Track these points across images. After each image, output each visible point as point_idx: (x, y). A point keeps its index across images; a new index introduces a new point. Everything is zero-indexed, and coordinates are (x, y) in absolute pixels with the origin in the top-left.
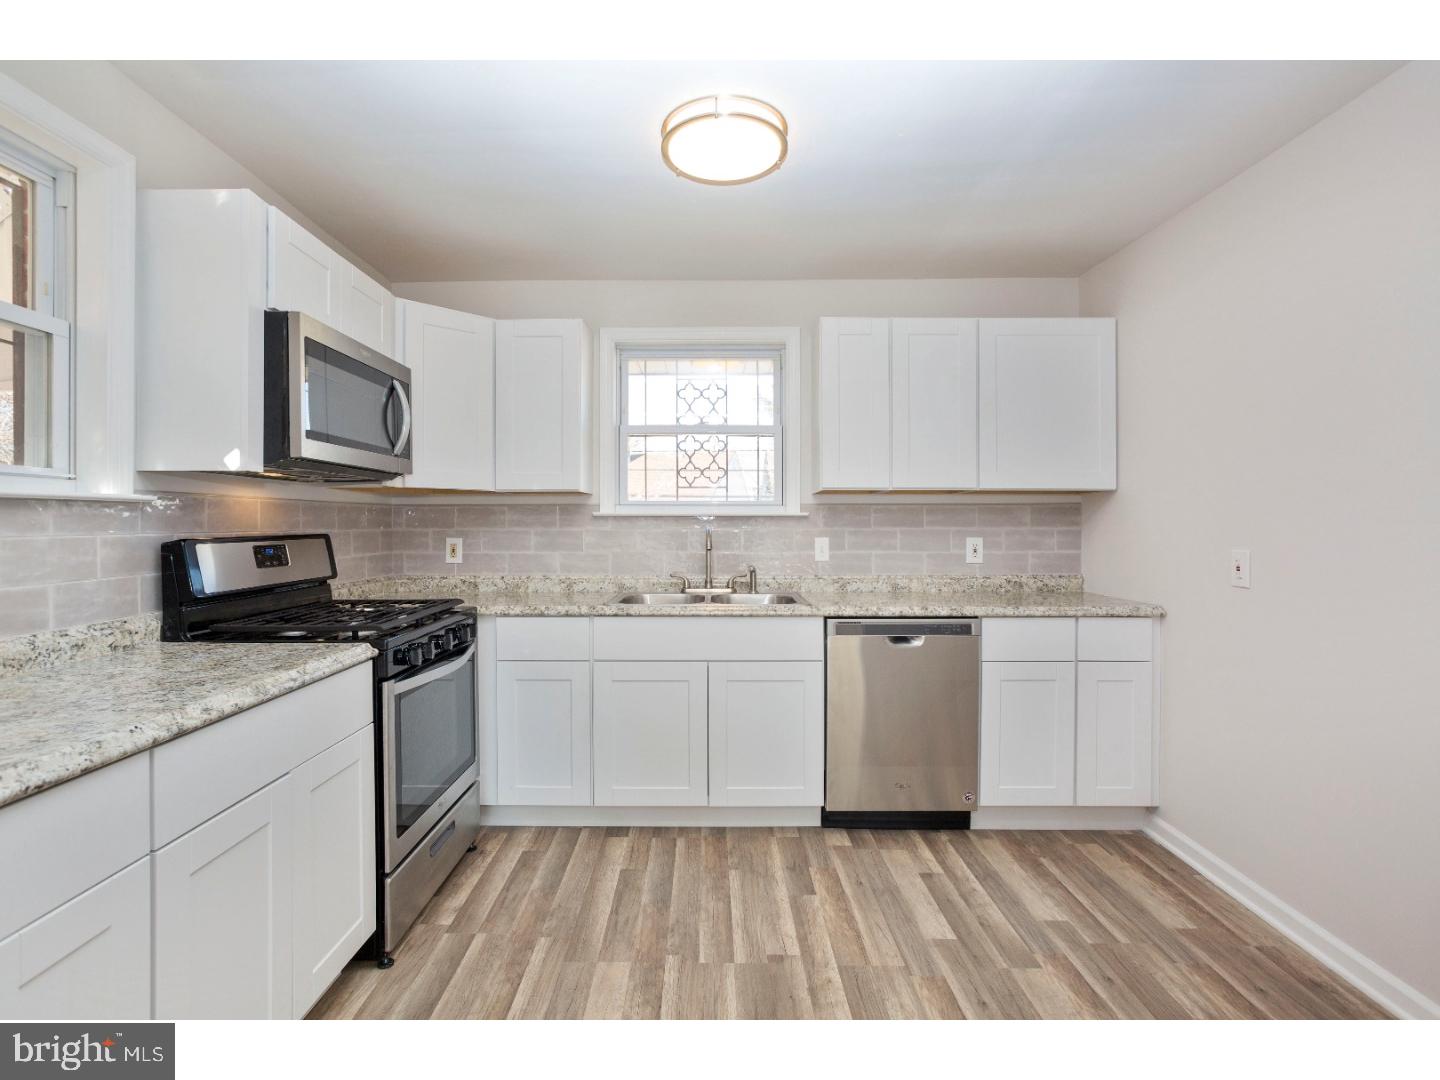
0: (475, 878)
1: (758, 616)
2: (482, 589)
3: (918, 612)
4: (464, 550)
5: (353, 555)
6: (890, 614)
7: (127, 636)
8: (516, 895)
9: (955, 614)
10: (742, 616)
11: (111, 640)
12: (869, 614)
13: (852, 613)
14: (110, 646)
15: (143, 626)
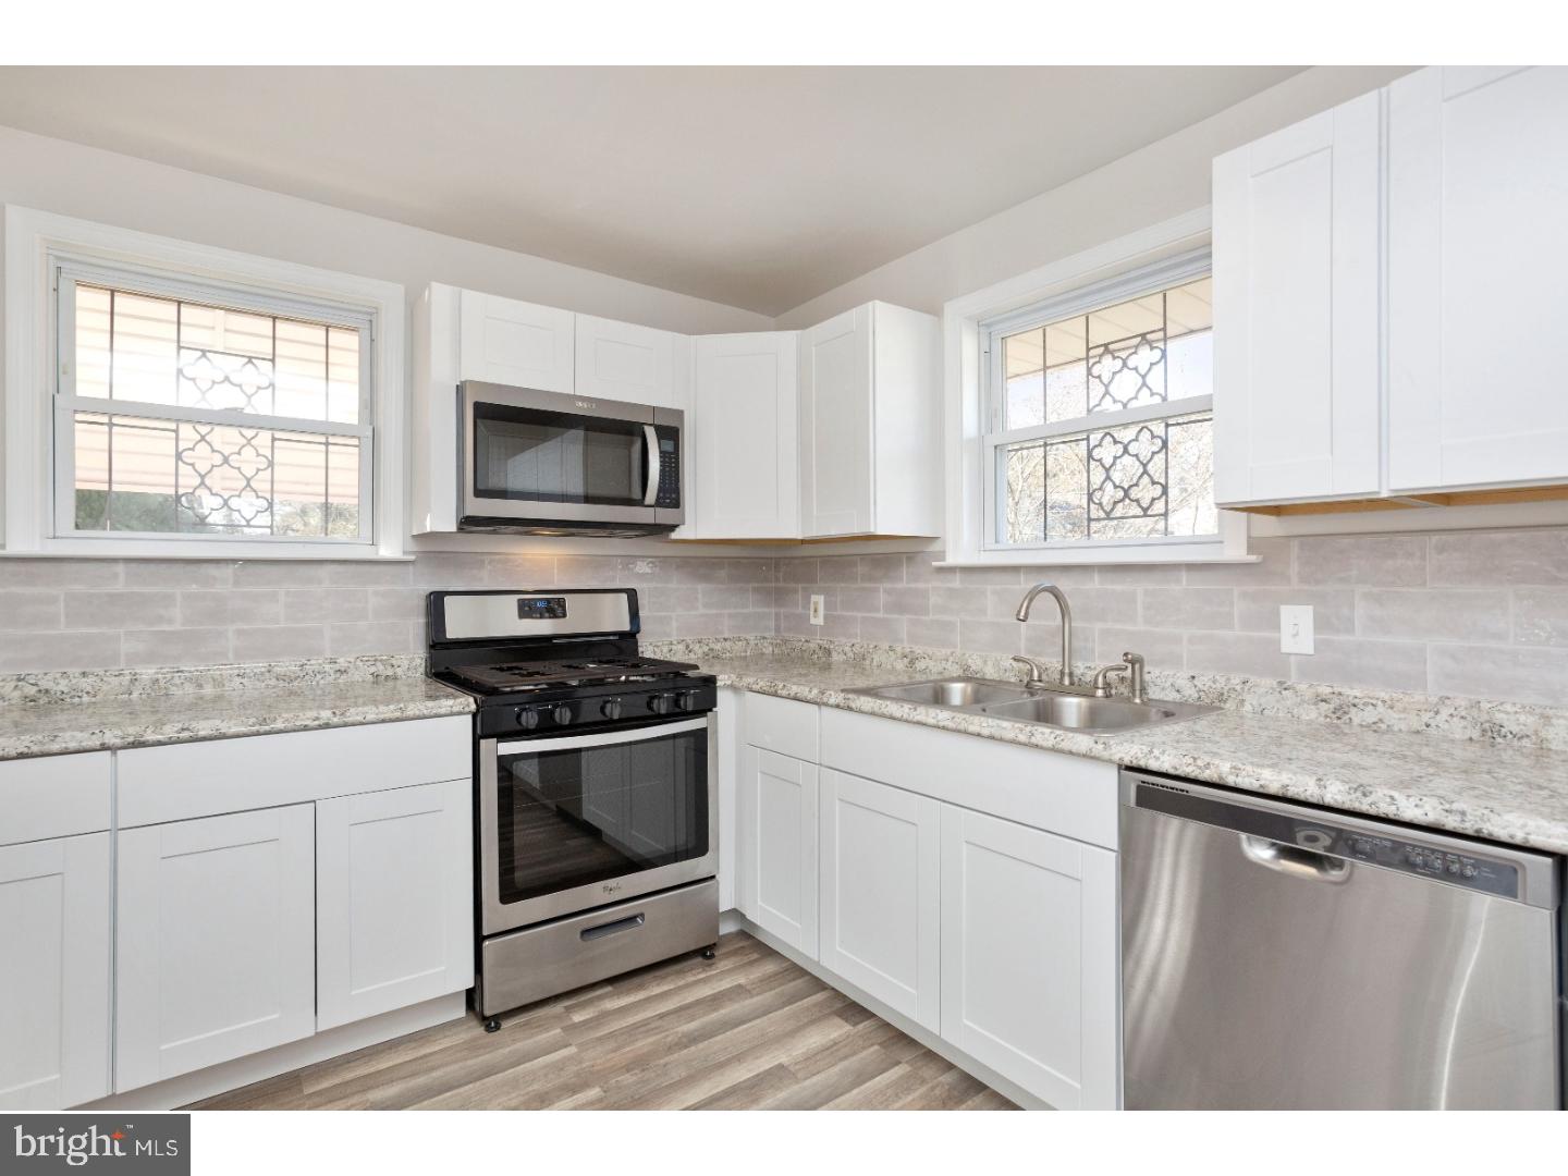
0: (665, 988)
1: (1001, 740)
2: (836, 657)
3: (1334, 794)
4: (826, 608)
5: (702, 611)
6: (1253, 785)
7: (389, 668)
8: (660, 1027)
9: (1451, 823)
10: (979, 735)
11: (373, 669)
12: (1206, 775)
13: (1166, 767)
14: (372, 674)
15: (406, 663)
